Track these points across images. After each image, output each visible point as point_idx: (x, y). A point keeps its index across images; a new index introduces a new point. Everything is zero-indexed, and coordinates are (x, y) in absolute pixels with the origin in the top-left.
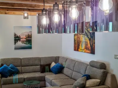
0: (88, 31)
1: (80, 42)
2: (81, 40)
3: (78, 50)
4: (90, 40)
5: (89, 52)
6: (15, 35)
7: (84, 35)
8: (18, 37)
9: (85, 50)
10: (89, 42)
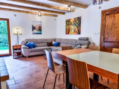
0: (76, 23)
1: (70, 29)
2: (71, 28)
3: (68, 34)
4: (77, 27)
5: (76, 33)
6: (33, 26)
7: (73, 25)
8: (34, 27)
9: (74, 33)
10: (76, 28)
